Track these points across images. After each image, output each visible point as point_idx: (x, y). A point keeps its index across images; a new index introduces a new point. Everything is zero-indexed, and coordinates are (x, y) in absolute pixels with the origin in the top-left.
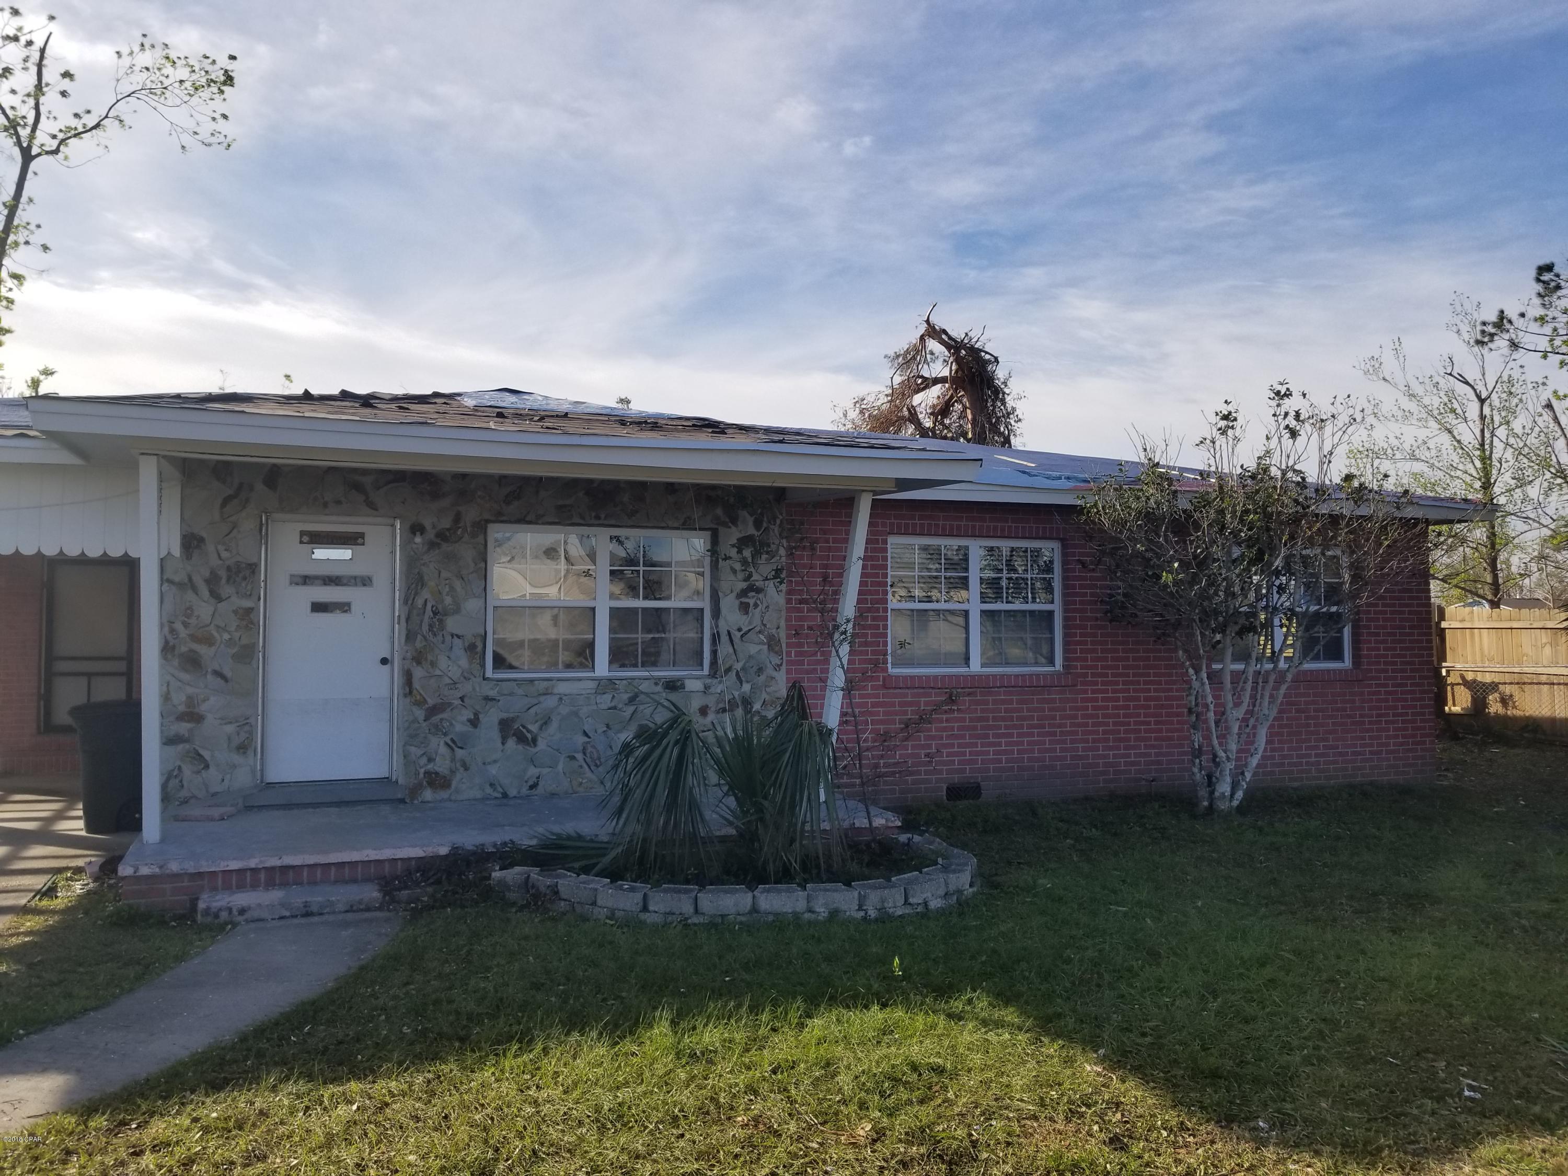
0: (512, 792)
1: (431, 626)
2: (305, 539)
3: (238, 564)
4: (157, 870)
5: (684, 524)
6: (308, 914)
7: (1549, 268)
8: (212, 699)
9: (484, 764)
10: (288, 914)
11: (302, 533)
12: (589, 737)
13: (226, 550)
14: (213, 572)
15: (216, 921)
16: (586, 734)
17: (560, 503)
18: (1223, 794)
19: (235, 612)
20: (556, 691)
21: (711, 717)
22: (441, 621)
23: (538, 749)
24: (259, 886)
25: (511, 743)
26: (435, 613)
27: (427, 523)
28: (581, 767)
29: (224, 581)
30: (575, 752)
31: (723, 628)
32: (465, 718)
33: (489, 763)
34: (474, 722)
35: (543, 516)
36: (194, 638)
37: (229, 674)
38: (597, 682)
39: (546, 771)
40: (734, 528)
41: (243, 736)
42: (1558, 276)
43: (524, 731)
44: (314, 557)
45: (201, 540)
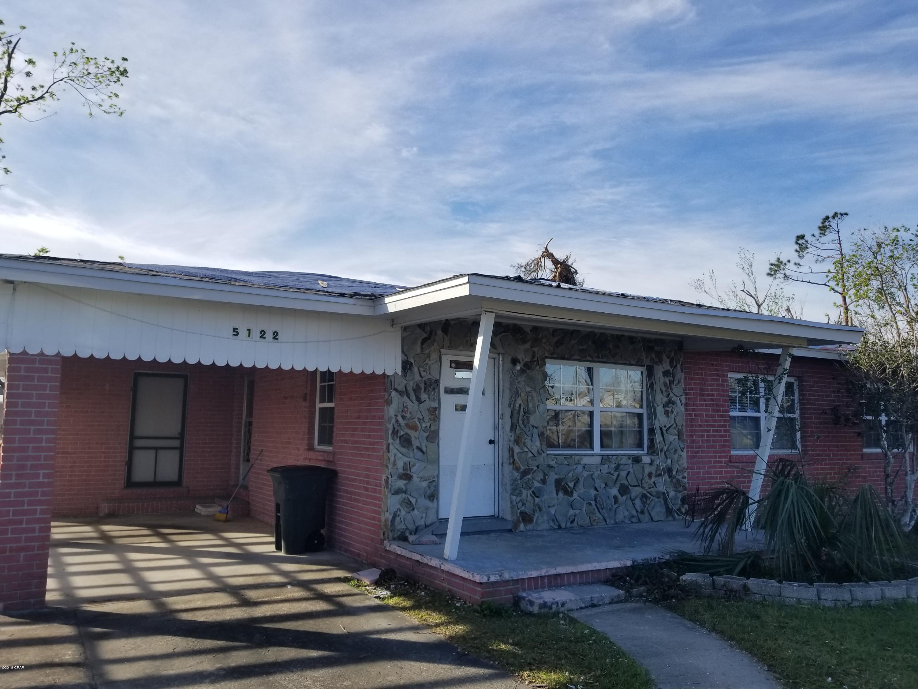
0: (563, 526)
1: (523, 421)
2: (453, 365)
3: (430, 379)
4: (499, 578)
5: (637, 362)
6: (593, 606)
7: (802, 237)
8: (417, 465)
9: (549, 507)
10: (583, 606)
11: (451, 362)
12: (598, 491)
13: (424, 371)
14: (417, 385)
15: (550, 611)
16: (596, 489)
17: (581, 347)
18: (906, 522)
19: (429, 410)
20: (582, 462)
21: (653, 479)
22: (528, 418)
23: (574, 498)
24: (545, 588)
25: (561, 494)
26: (525, 413)
27: (520, 357)
28: (594, 509)
29: (423, 390)
30: (591, 500)
31: (657, 425)
32: (539, 479)
33: (551, 507)
34: (544, 481)
35: (574, 355)
36: (408, 426)
37: (424, 449)
38: (601, 457)
39: (577, 512)
40: (661, 365)
41: (432, 488)
42: (807, 241)
43: (567, 487)
44: (456, 376)
45: (411, 364)
